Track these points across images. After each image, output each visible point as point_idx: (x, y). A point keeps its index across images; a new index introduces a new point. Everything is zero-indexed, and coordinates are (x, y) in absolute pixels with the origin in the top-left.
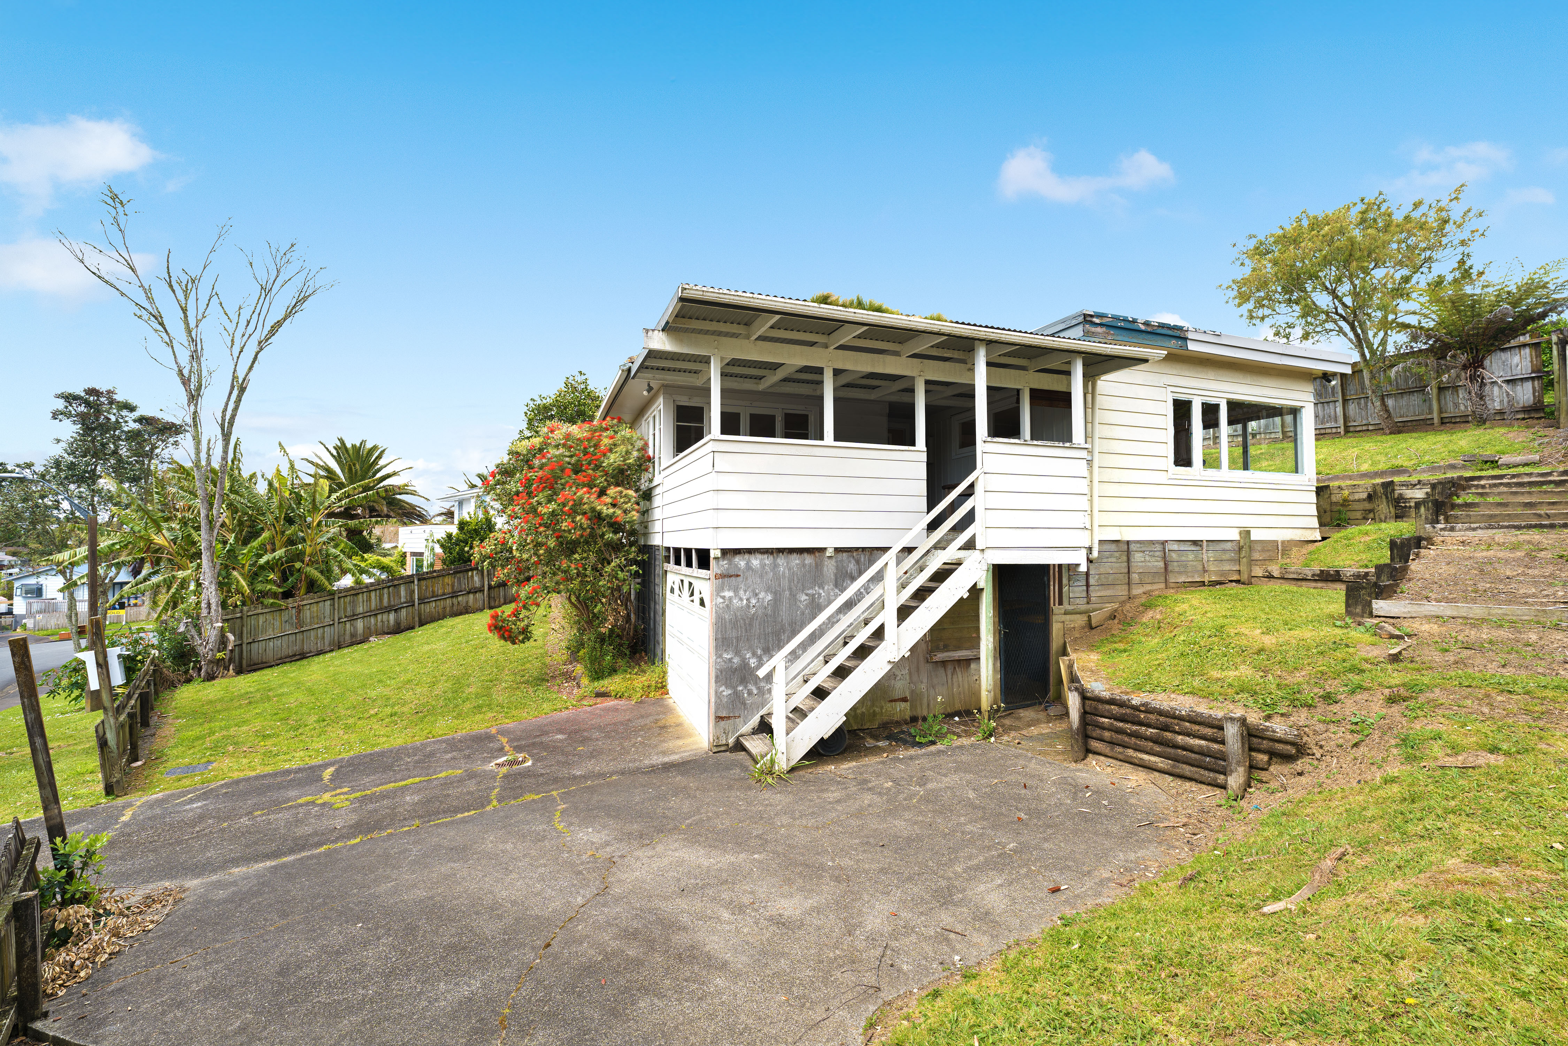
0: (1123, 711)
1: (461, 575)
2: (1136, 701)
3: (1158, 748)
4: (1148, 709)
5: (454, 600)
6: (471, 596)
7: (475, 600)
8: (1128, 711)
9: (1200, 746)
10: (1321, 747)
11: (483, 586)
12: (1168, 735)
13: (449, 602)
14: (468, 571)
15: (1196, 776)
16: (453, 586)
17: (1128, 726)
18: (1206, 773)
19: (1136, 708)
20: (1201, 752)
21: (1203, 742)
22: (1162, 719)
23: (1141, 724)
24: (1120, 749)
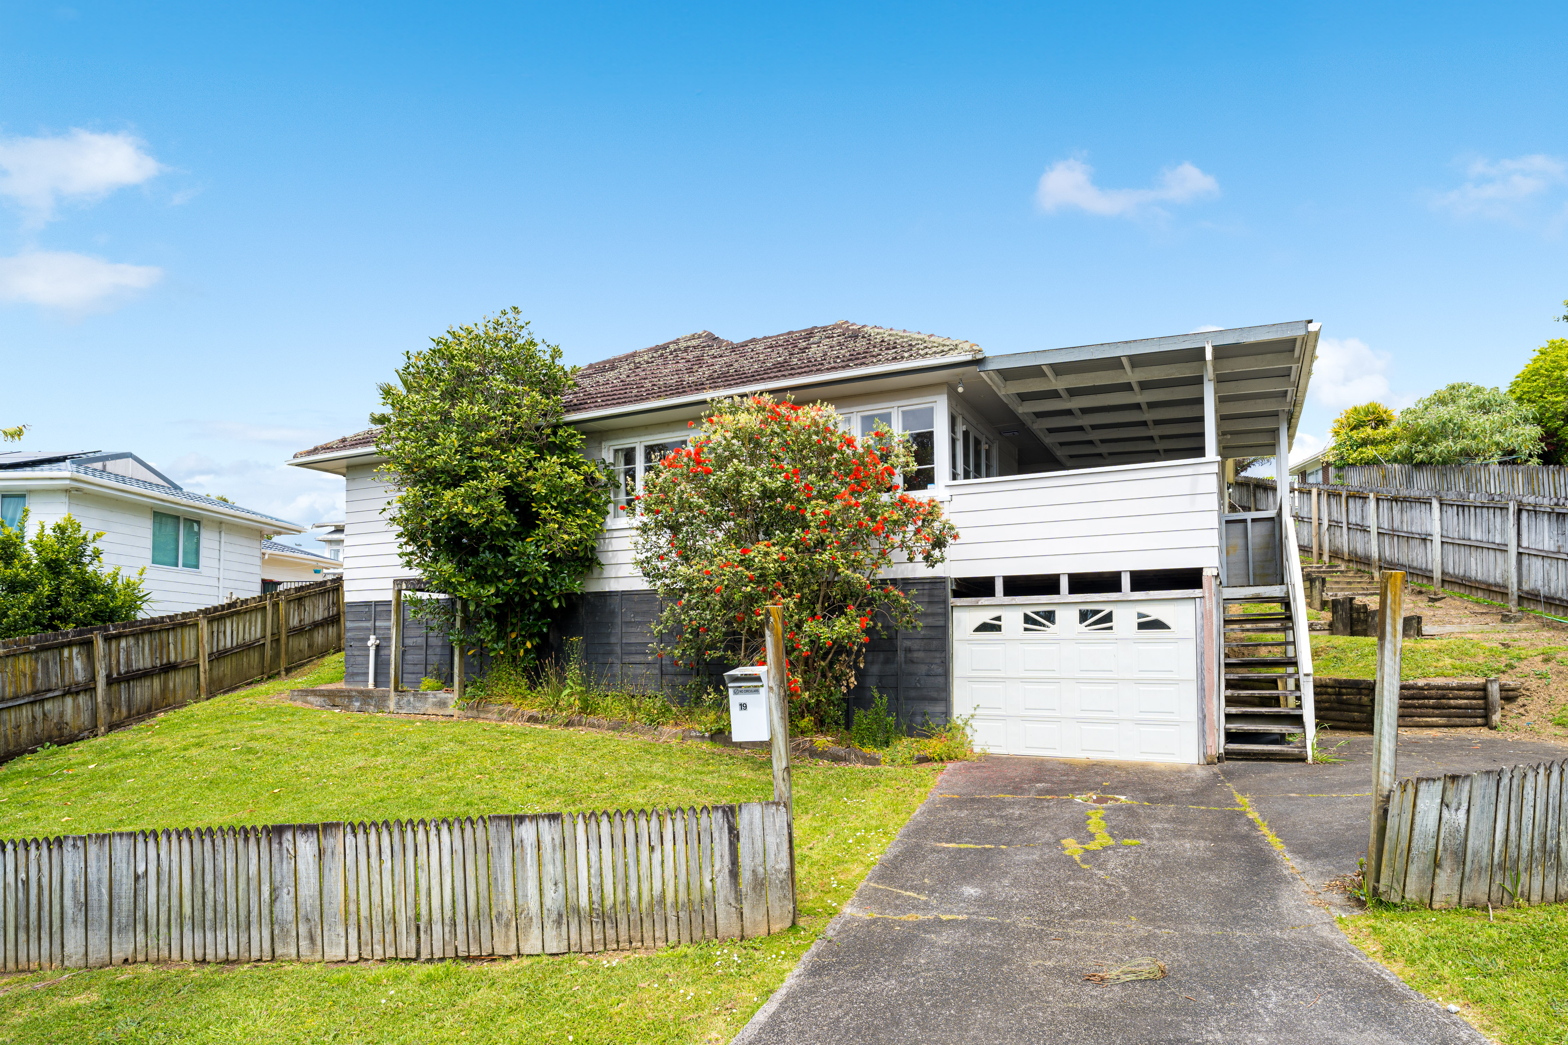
0: (1412, 692)
1: (49, 655)
2: (1421, 683)
3: (1437, 712)
4: (1430, 687)
5: (37, 709)
6: (69, 700)
7: (77, 708)
8: (1415, 691)
9: (1466, 704)
10: (1528, 690)
11: (93, 679)
12: (1444, 701)
13: (26, 712)
14: (63, 646)
15: (1464, 723)
16: (34, 679)
17: (1416, 701)
18: (1469, 719)
19: (1421, 688)
20: (1466, 708)
21: (1466, 701)
22: (1440, 692)
23: (1426, 698)
24: (1409, 719)
